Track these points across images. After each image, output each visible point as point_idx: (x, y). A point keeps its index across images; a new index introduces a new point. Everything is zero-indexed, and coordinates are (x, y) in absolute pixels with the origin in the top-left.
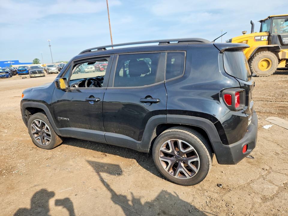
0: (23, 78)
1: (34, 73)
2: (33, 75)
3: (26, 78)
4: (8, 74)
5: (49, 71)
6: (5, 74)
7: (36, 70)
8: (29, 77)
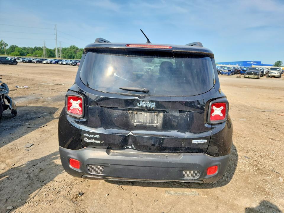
0: (237, 77)
1: (250, 74)
2: (247, 76)
3: (240, 77)
4: (230, 72)
5: (269, 74)
6: (227, 72)
7: (253, 71)
8: (243, 77)
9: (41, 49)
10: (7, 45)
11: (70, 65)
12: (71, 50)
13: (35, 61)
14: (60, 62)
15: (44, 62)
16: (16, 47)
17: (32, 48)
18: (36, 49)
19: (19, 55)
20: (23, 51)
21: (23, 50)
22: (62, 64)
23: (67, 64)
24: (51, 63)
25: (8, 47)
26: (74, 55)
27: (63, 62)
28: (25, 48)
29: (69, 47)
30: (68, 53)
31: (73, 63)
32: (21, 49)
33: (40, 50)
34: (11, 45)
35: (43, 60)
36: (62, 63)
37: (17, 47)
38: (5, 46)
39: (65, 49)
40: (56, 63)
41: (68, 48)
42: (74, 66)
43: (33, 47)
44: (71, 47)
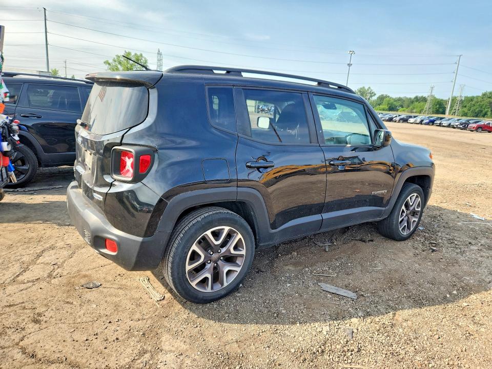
9: (424, 100)
10: (375, 94)
11: (454, 128)
12: (484, 100)
13: (398, 119)
14: (438, 122)
15: (412, 120)
16: (387, 97)
17: (410, 99)
18: (417, 99)
19: (386, 110)
20: (395, 103)
21: (395, 101)
22: (440, 125)
23: (449, 126)
24: (421, 123)
25: (375, 98)
26: (486, 110)
27: (442, 122)
28: (399, 98)
29: (480, 95)
30: (474, 105)
31: (461, 124)
32: (392, 101)
33: (422, 101)
34: (380, 95)
35: (411, 117)
36: (440, 123)
37: (389, 97)
38: (371, 96)
39: (472, 99)
40: (431, 124)
41: (477, 97)
42: (461, 130)
43: (413, 96)
44: (484, 95)
